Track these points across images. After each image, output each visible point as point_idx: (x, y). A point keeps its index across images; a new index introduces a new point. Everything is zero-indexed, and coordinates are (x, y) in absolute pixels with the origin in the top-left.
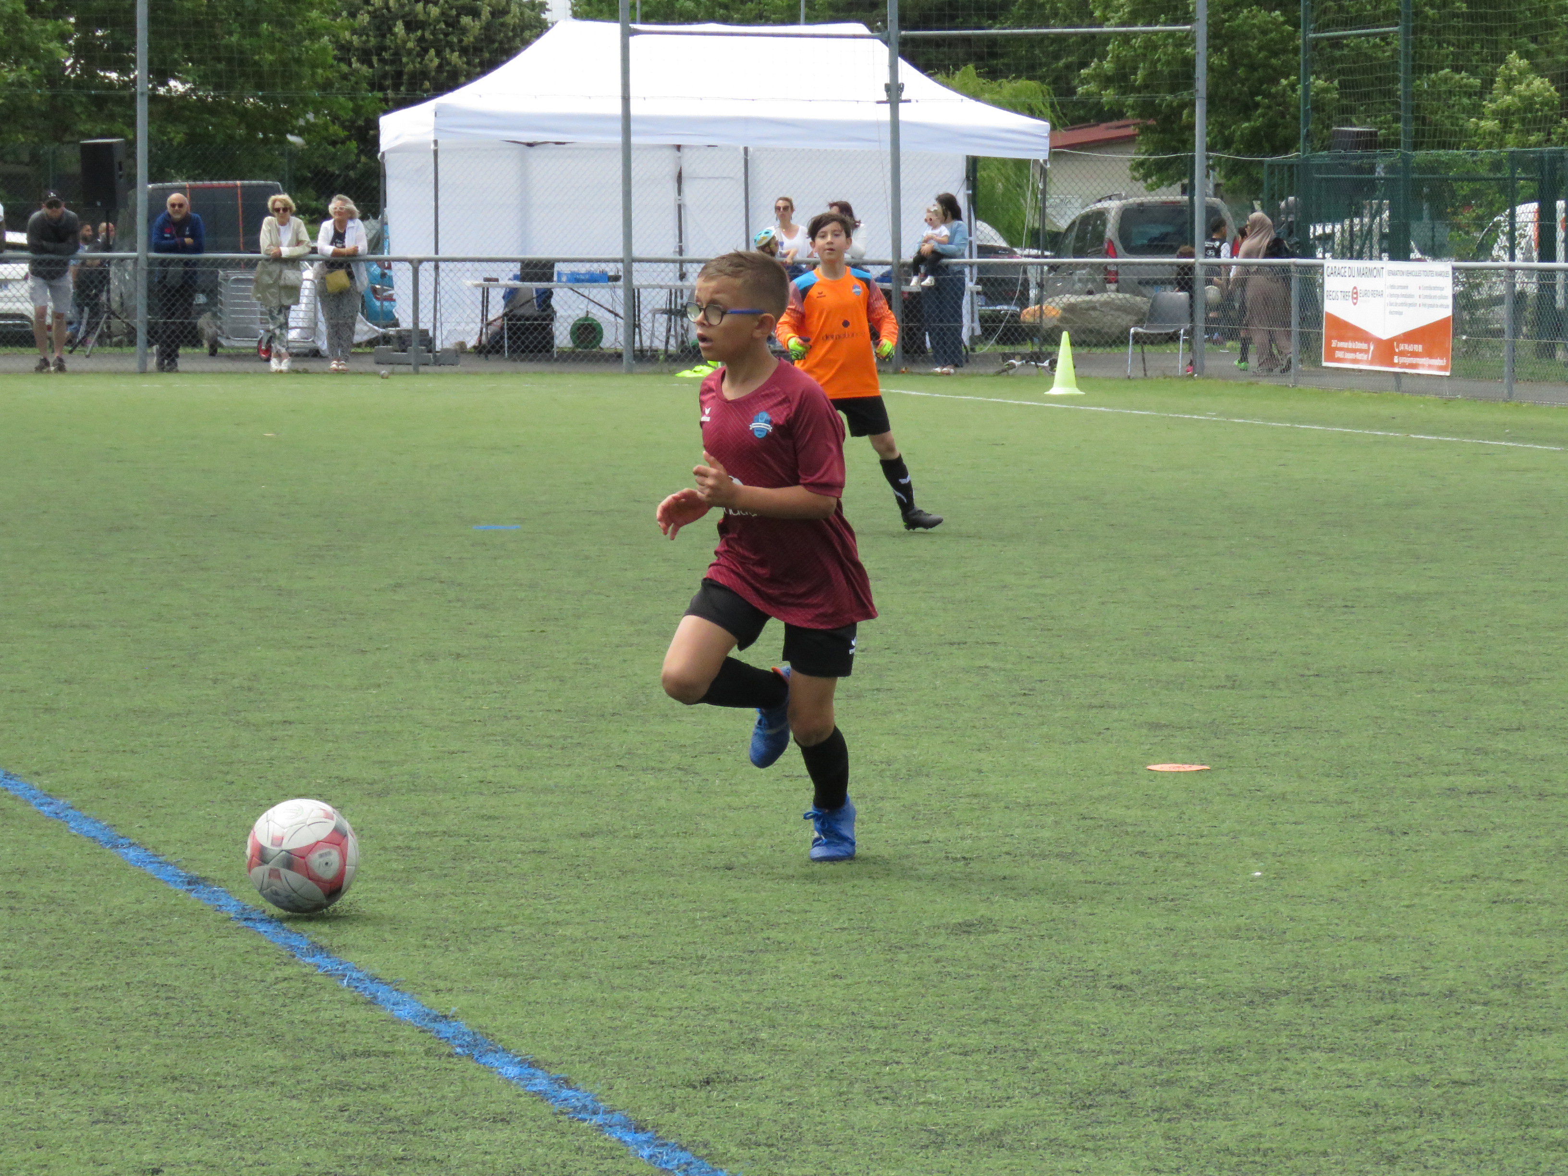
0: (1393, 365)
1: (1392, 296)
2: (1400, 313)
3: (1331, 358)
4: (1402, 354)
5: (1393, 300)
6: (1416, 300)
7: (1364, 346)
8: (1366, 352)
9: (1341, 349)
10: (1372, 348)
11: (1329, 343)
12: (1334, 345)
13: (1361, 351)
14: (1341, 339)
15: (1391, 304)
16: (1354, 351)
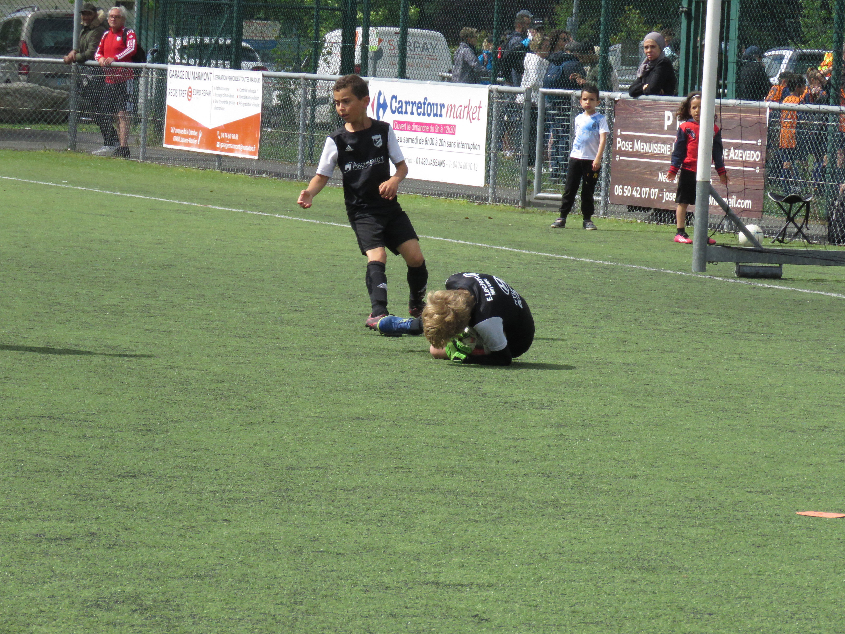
0: (216, 149)
1: (216, 95)
2: (223, 109)
3: (170, 141)
4: (223, 141)
5: (218, 98)
6: (235, 99)
7: (195, 133)
8: (196, 138)
9: (177, 135)
10: (200, 135)
11: (169, 130)
12: (172, 131)
13: (193, 137)
14: (178, 127)
15: (216, 102)
16: (187, 137)
